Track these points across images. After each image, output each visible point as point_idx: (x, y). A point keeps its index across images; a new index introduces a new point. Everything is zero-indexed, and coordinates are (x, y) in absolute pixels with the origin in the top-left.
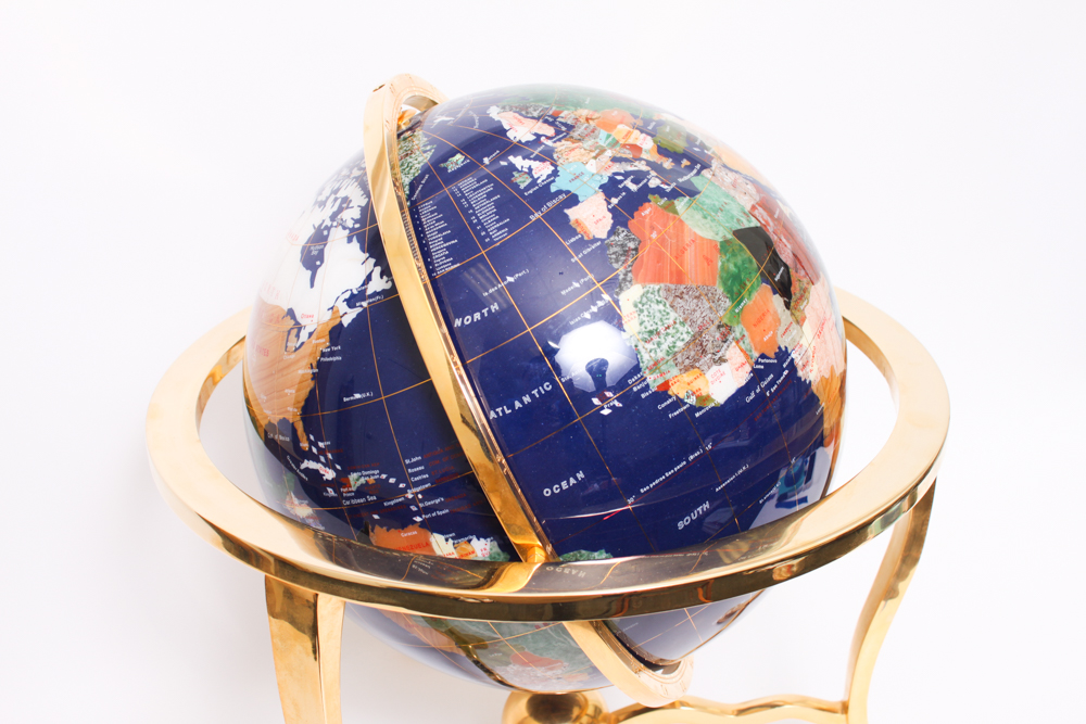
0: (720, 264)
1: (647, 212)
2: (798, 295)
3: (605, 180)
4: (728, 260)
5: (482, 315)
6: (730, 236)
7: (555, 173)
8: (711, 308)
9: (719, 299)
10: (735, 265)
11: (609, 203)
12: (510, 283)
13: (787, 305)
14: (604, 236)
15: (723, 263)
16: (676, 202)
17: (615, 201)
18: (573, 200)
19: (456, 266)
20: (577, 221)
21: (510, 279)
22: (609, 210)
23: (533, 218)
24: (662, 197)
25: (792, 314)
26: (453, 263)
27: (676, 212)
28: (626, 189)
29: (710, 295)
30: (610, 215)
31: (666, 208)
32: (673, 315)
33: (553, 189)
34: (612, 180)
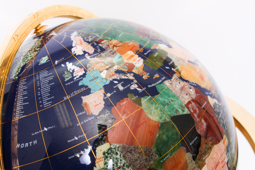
0: (158, 135)
1: (124, 103)
2: (203, 152)
3: (108, 82)
4: (163, 134)
5: (29, 144)
6: (168, 120)
7: (84, 75)
8: (146, 159)
9: (152, 155)
10: (167, 136)
11: (105, 96)
12: (45, 131)
13: (194, 158)
14: (97, 114)
15: (160, 135)
16: (142, 99)
17: (109, 95)
18: (88, 92)
19: (24, 116)
20: (86, 104)
21: (46, 129)
22: (104, 100)
23: (65, 99)
24: (135, 95)
25: (196, 163)
26: (24, 114)
27: (140, 105)
28: (117, 89)
29: (147, 152)
30: (104, 103)
31: (135, 101)
32: (124, 161)
33: (80, 84)
34: (112, 83)
